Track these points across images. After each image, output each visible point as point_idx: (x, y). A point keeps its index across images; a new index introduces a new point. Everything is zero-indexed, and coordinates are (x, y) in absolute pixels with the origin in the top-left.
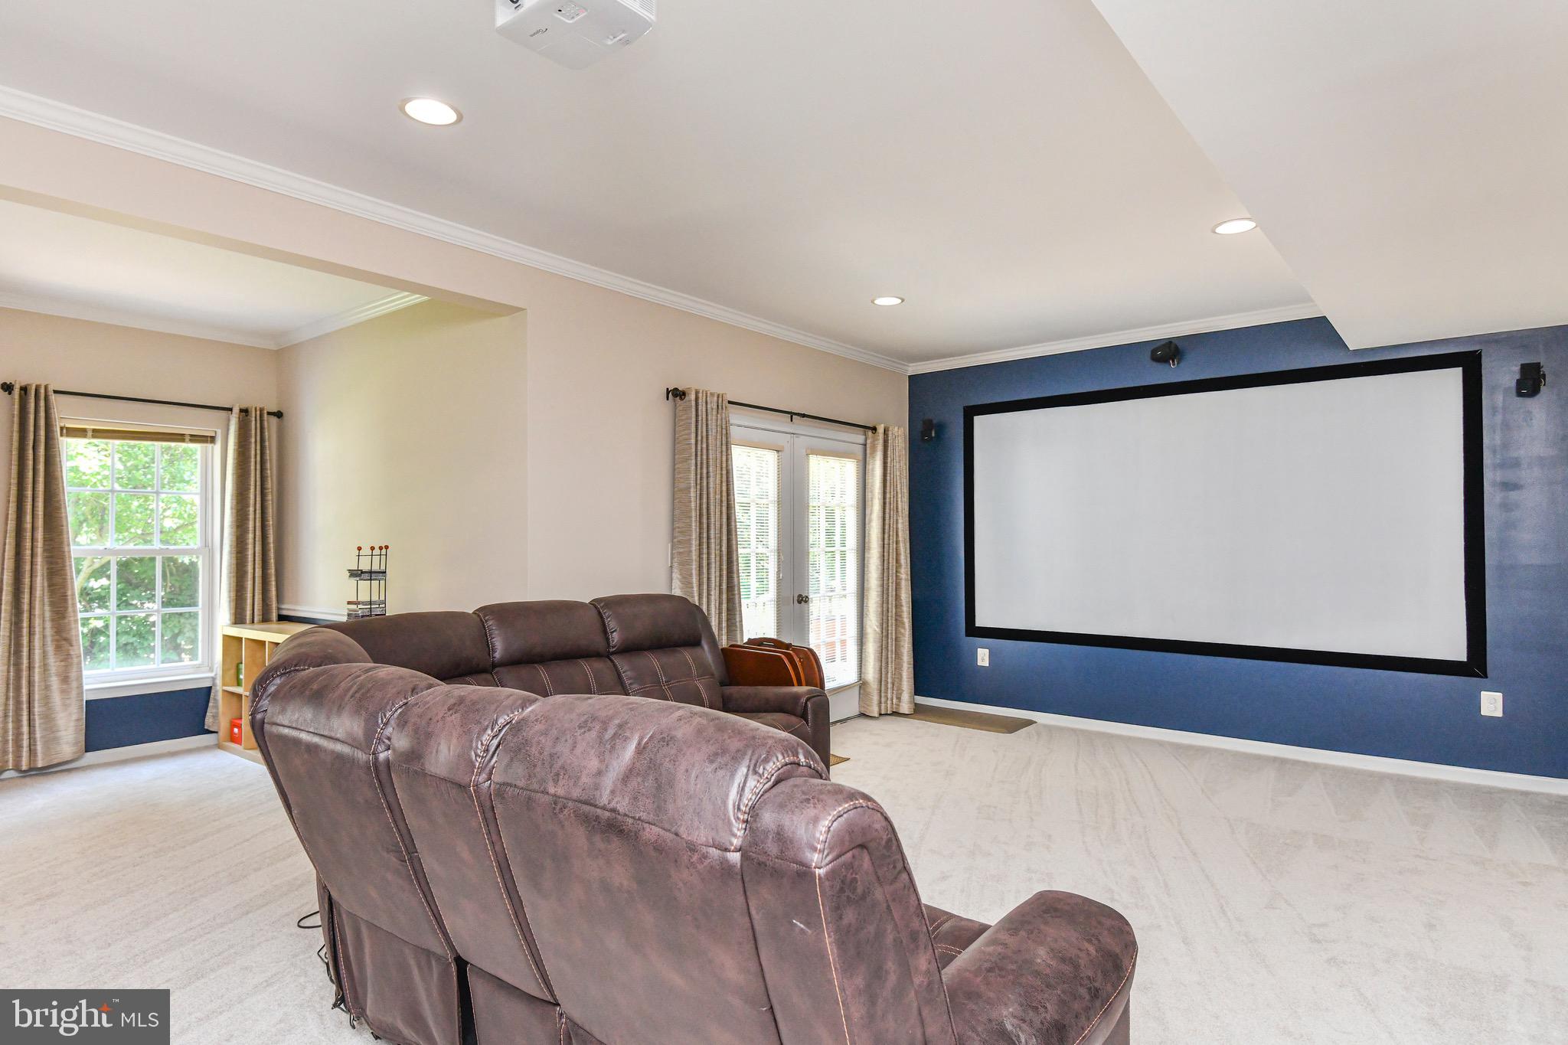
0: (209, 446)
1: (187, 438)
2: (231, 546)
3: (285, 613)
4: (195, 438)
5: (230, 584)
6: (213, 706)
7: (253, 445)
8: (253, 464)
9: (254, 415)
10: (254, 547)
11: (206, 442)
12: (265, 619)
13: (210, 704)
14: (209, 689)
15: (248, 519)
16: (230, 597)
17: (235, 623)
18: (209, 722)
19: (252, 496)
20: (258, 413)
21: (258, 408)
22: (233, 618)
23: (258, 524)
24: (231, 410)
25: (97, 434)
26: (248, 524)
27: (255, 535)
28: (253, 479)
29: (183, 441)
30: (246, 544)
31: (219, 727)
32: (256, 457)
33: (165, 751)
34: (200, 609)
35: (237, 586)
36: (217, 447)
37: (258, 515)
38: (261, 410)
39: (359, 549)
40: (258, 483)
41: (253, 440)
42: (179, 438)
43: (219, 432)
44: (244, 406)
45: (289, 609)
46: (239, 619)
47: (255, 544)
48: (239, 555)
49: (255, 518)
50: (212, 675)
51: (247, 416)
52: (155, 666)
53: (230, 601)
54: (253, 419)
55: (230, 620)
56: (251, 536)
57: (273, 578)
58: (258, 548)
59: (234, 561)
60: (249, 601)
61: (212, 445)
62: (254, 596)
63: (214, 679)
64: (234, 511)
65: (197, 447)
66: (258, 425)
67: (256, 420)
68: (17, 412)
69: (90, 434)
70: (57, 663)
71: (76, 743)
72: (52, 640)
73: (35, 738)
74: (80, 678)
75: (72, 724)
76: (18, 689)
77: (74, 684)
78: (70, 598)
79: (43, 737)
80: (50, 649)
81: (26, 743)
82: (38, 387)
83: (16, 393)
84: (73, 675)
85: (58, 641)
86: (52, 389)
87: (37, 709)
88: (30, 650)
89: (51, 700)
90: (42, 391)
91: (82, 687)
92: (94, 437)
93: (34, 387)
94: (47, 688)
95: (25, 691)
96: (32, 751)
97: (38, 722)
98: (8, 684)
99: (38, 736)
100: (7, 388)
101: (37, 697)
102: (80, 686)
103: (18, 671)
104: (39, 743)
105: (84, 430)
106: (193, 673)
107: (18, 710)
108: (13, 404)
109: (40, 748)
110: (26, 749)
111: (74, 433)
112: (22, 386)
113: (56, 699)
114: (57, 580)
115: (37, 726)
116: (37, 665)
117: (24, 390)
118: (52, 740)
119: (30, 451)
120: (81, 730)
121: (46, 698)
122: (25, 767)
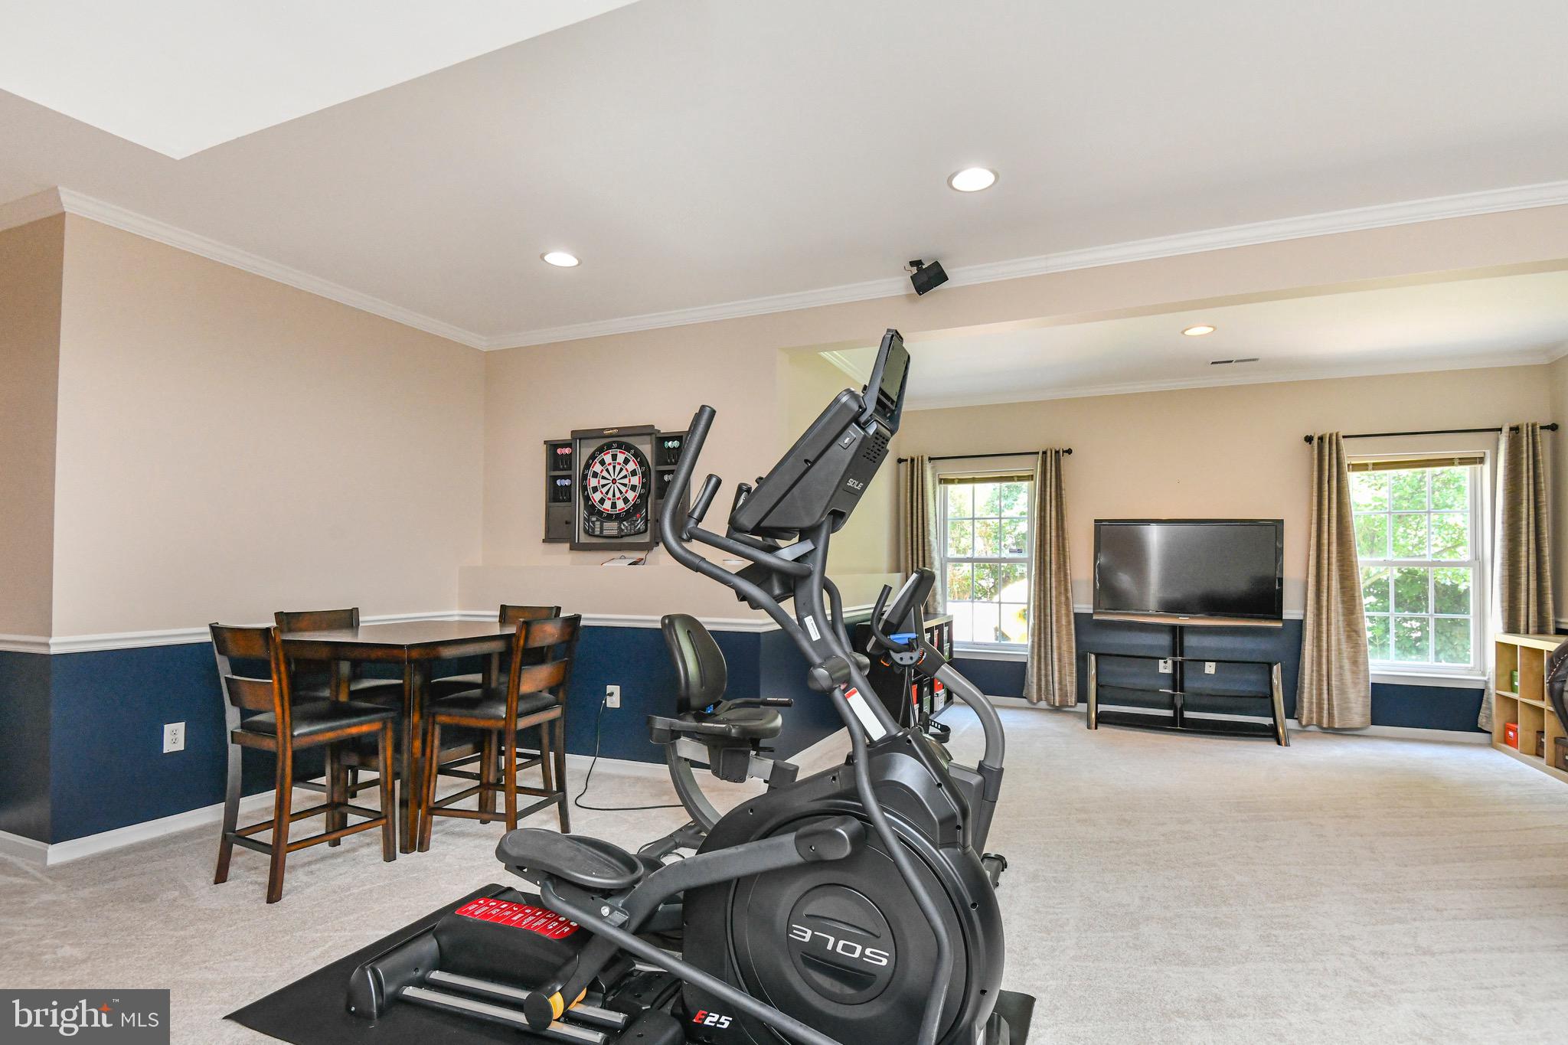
0: (1479, 466)
1: (1457, 461)
3: (1560, 627)
4: (1463, 461)
5: (1502, 594)
6: (1485, 708)
8: (1525, 479)
9: (1525, 430)
11: (1476, 463)
12: (1540, 632)
13: (1483, 705)
14: (1482, 690)
15: (1520, 533)
16: (1502, 606)
17: (1506, 632)
18: (1482, 720)
20: (1530, 429)
21: (1529, 424)
22: (1506, 626)
23: (1532, 537)
25: (1377, 467)
28: (1525, 491)
29: (1453, 464)
31: (1493, 726)
32: (1528, 473)
33: (1441, 740)
34: (1471, 616)
35: (1509, 597)
36: (1487, 469)
37: (1532, 529)
38: (1533, 425)
40: (1531, 498)
41: (1525, 457)
42: (1450, 462)
43: (1487, 452)
44: (1514, 424)
46: (1509, 628)
48: (1511, 567)
49: (1528, 532)
50: (1484, 678)
51: (1517, 435)
52: (1429, 663)
53: (1503, 611)
54: (1525, 434)
55: (1503, 628)
59: (1506, 573)
60: (1523, 611)
61: (1482, 466)
63: (1486, 682)
64: (1506, 525)
65: (1464, 471)
66: (1531, 441)
67: (1527, 435)
68: (1316, 456)
69: (1371, 467)
70: (1349, 649)
71: (1364, 715)
72: (1344, 631)
73: (1333, 705)
74: (1366, 663)
75: (1361, 699)
76: (1319, 664)
77: (1362, 668)
78: (1357, 598)
79: (1338, 705)
80: (1343, 638)
81: (1326, 706)
82: (1331, 436)
83: (1315, 441)
84: (1361, 660)
85: (1348, 631)
86: (1341, 434)
87: (1334, 682)
88: (1328, 636)
89: (1344, 678)
90: (1334, 438)
91: (1368, 671)
92: (1373, 469)
93: (1328, 436)
94: (1341, 667)
95: (1324, 667)
96: (1330, 715)
97: (1335, 692)
98: (1313, 660)
99: (1335, 703)
100: (1309, 439)
101: (1334, 673)
102: (1367, 670)
103: (1319, 650)
104: (1335, 709)
105: (1366, 465)
106: (1466, 675)
107: (1320, 680)
108: (1313, 450)
109: (1336, 712)
110: (1325, 712)
111: (1356, 467)
112: (1320, 435)
113: (1348, 676)
114: (1347, 583)
115: (1334, 695)
116: (1333, 648)
117: (1321, 439)
118: (1345, 709)
119: (1326, 485)
120: (1368, 706)
121: (1341, 675)
122: (1325, 726)
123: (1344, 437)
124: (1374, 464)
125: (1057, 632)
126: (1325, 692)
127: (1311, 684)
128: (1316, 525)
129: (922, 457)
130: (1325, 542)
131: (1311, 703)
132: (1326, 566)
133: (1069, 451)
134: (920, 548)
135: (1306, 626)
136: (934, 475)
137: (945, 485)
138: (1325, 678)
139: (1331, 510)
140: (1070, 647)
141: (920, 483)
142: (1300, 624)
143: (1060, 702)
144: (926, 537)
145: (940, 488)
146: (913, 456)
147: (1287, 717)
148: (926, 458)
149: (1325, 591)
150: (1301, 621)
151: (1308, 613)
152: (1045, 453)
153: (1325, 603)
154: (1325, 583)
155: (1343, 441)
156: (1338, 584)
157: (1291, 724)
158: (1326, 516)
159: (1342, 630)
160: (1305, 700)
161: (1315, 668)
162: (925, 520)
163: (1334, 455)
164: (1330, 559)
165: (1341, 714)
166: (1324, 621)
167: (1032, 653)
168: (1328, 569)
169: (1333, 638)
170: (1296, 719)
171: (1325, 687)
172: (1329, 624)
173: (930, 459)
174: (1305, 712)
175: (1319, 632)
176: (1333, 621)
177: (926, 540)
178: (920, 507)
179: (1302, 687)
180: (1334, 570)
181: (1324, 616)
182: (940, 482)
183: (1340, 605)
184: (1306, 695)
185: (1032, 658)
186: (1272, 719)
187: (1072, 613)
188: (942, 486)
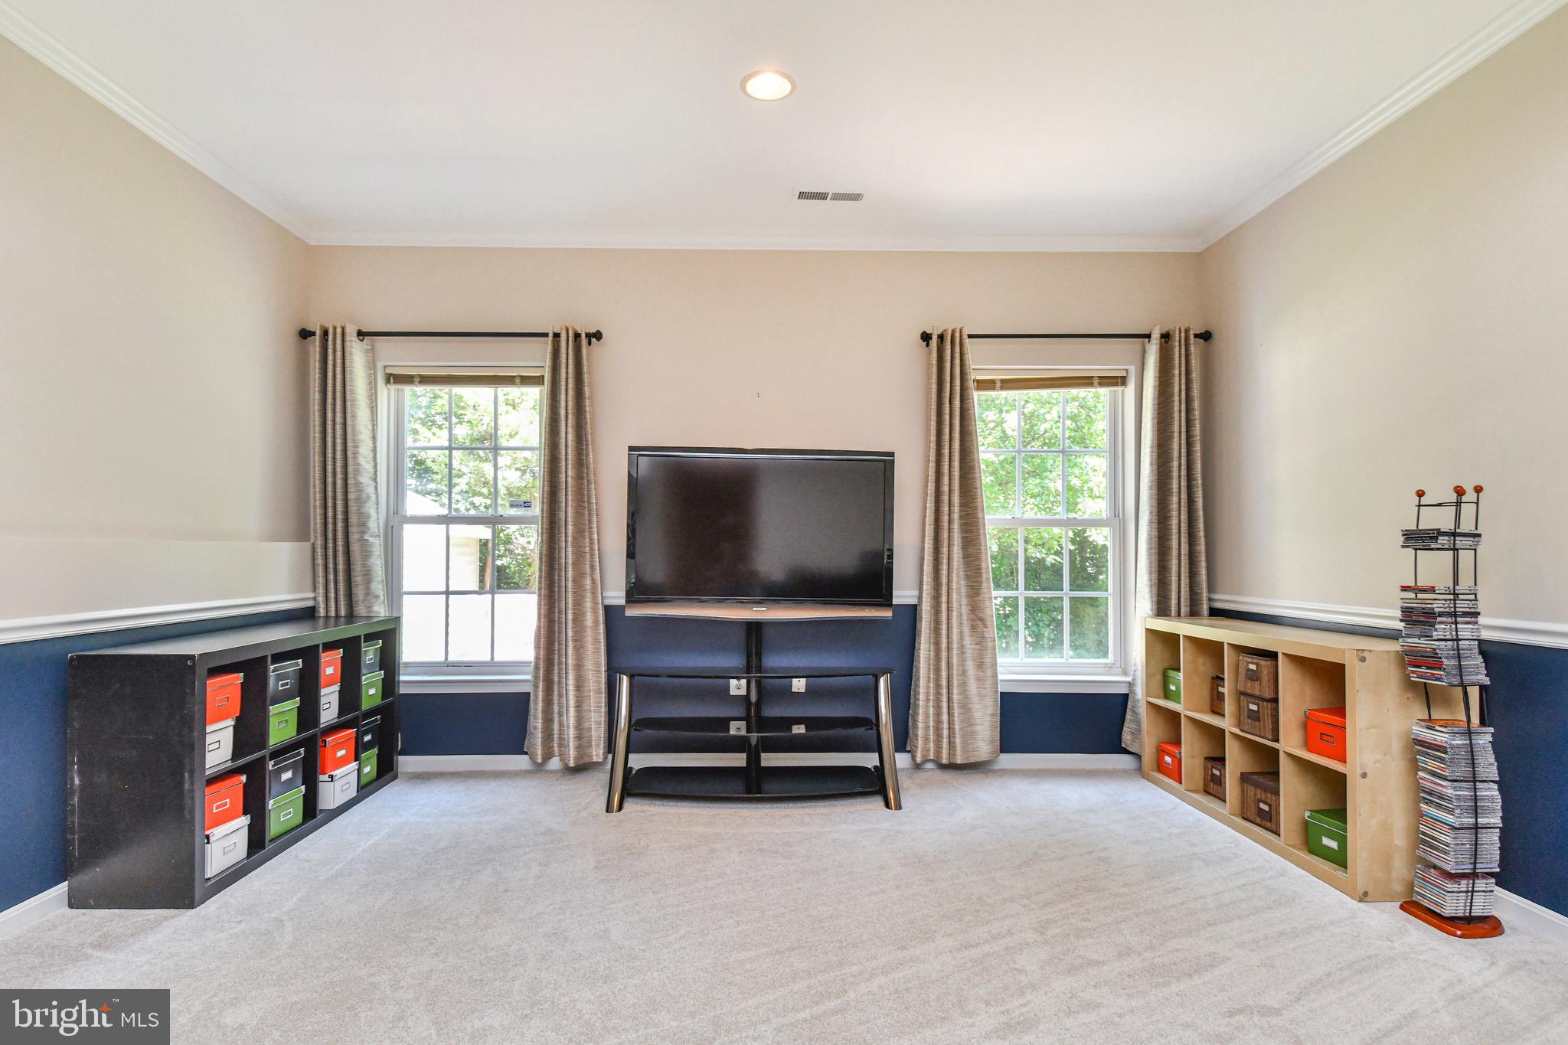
0: (1119, 389)
1: (1096, 381)
2: (1151, 513)
3: (1218, 605)
4: (1104, 381)
5: (1151, 563)
6: (1131, 720)
7: (1177, 379)
8: (1176, 403)
9: (1177, 339)
10: (1180, 515)
11: (1116, 384)
12: (1194, 613)
13: (1128, 716)
14: (1126, 697)
15: (1171, 478)
16: (1151, 580)
17: (1158, 615)
18: (1127, 737)
19: (1176, 446)
20: (1183, 335)
21: (1182, 329)
22: (1155, 607)
23: (1184, 484)
24: (1148, 336)
26: (1170, 484)
27: (1180, 499)
28: (1176, 423)
29: (1091, 385)
30: (1170, 511)
31: (1141, 746)
32: (1180, 395)
34: (1110, 594)
35: (1159, 566)
36: (1130, 390)
37: (1184, 472)
38: (1187, 331)
39: (1420, 494)
40: (1184, 429)
41: (1177, 372)
42: (1086, 381)
43: (1132, 369)
44: (1164, 331)
45: (1226, 600)
46: (1162, 609)
47: (1180, 510)
48: (1161, 525)
49: (1180, 476)
50: (1129, 679)
51: (1166, 342)
52: (1065, 662)
53: (1151, 586)
54: (1177, 344)
55: (1152, 610)
56: (1175, 499)
57: (1203, 558)
58: (1184, 517)
59: (1155, 533)
60: (1174, 586)
61: (1122, 388)
62: (1179, 580)
63: (1131, 685)
64: (1155, 467)
66: (1183, 350)
67: (1180, 346)
68: (934, 362)
69: (998, 385)
70: (973, 646)
71: (992, 742)
72: (968, 620)
73: (954, 729)
74: (994, 665)
75: (988, 718)
76: (938, 670)
77: (989, 672)
78: (984, 571)
79: (961, 729)
80: (966, 629)
81: (945, 733)
82: (953, 331)
83: (934, 342)
84: (988, 660)
85: (973, 620)
86: (966, 332)
87: (955, 697)
88: (948, 627)
89: (968, 688)
90: (957, 335)
91: (997, 676)
92: (1002, 388)
93: (950, 332)
94: (964, 673)
95: (944, 674)
96: (951, 744)
97: (956, 711)
98: (929, 664)
99: (957, 727)
100: (926, 337)
101: (955, 682)
102: (995, 675)
103: (938, 651)
104: (957, 736)
105: (993, 382)
106: (1105, 675)
107: (938, 694)
108: (930, 353)
109: (958, 741)
110: (945, 741)
111: (983, 385)
112: (939, 333)
113: (973, 687)
114: (971, 550)
115: (956, 715)
116: (955, 646)
117: (941, 337)
118: (969, 735)
119: (947, 404)
120: (996, 727)
121: (963, 685)
122: (944, 761)
123: (970, 336)
124: (1002, 381)
125: (575, 641)
126: (945, 710)
127: (928, 700)
128: (934, 464)
129: (343, 329)
130: (946, 489)
131: (927, 728)
132: (946, 524)
133: (598, 335)
134: (339, 496)
135: (921, 614)
136: (372, 365)
137: (400, 387)
138: (944, 691)
139: (953, 443)
140: (598, 664)
141: (339, 377)
142: (914, 610)
143: (576, 759)
144: (350, 475)
145: (386, 394)
146: (326, 325)
147: (897, 750)
148: (351, 331)
149: (945, 561)
150: (915, 606)
151: (924, 595)
152: (557, 336)
153: (944, 580)
154: (945, 550)
155: (967, 341)
156: (960, 551)
157: (902, 760)
158: (946, 451)
159: (965, 618)
160: (920, 725)
161: (932, 676)
162: (350, 444)
163: (957, 361)
164: (952, 514)
165: (965, 743)
166: (944, 606)
167: (536, 677)
168: (949, 529)
169: (955, 631)
170: (909, 751)
171: (945, 705)
172: (949, 610)
173: (361, 334)
174: (920, 743)
175: (937, 622)
176: (955, 606)
177: (350, 482)
178: (339, 419)
179: (917, 706)
180: (956, 531)
181: (944, 599)
182: (388, 381)
183: (963, 582)
184: (921, 718)
185: (536, 687)
186: (876, 755)
187: (600, 606)
188: (393, 387)
